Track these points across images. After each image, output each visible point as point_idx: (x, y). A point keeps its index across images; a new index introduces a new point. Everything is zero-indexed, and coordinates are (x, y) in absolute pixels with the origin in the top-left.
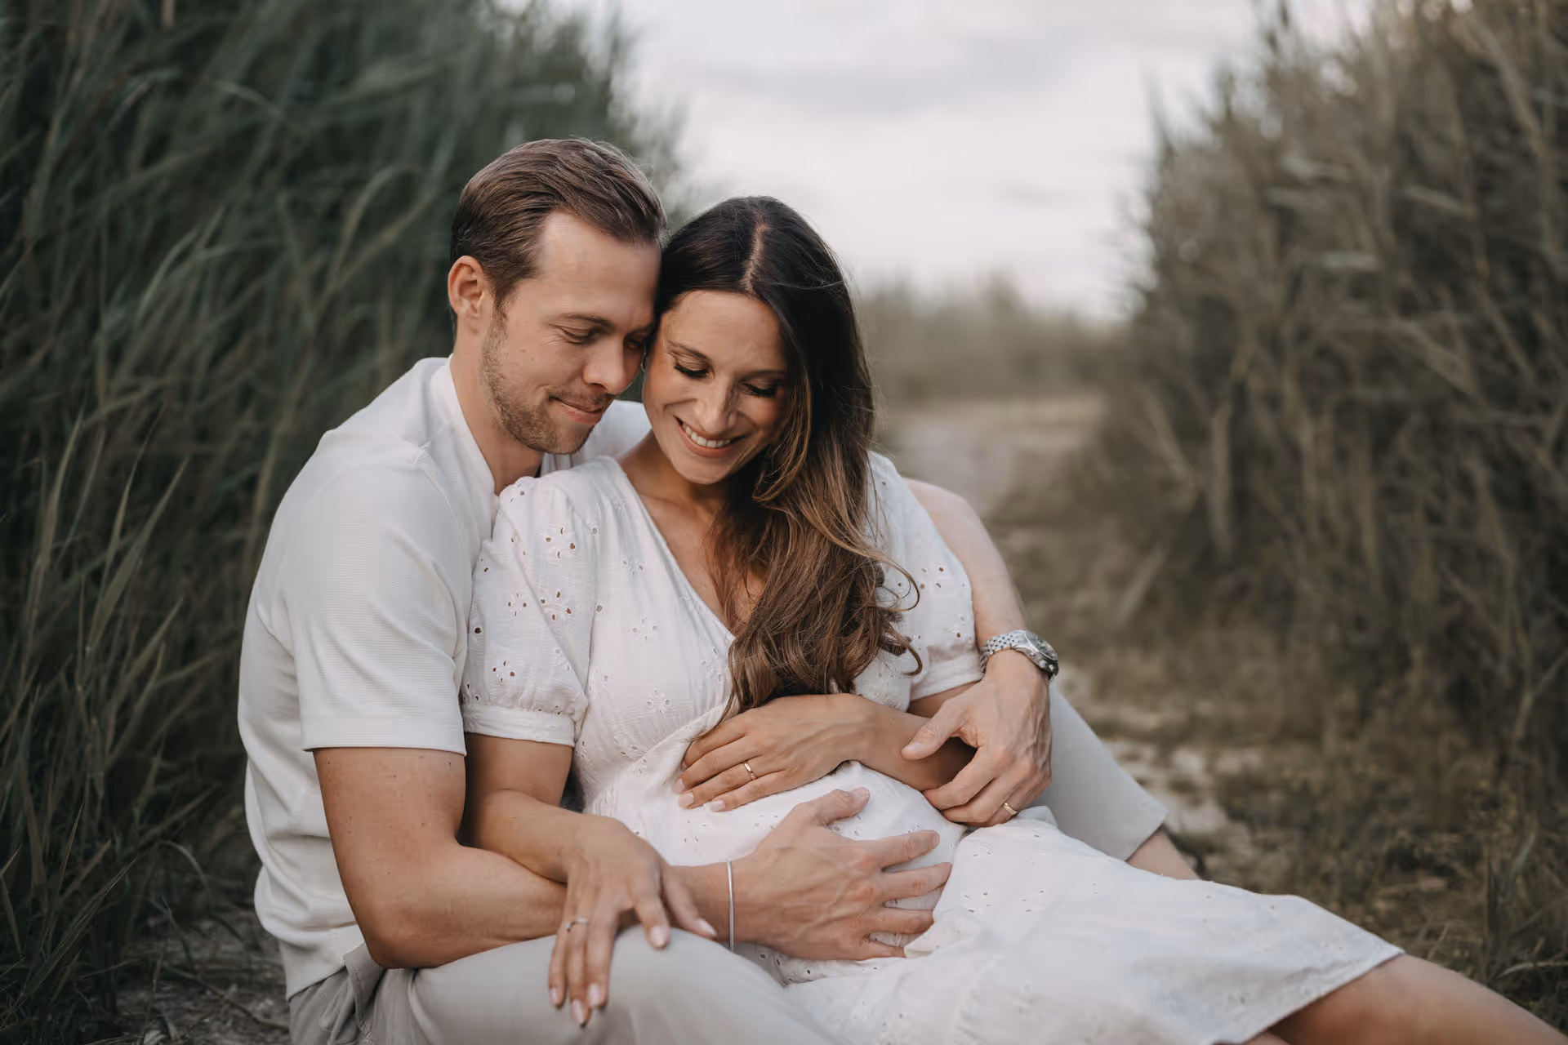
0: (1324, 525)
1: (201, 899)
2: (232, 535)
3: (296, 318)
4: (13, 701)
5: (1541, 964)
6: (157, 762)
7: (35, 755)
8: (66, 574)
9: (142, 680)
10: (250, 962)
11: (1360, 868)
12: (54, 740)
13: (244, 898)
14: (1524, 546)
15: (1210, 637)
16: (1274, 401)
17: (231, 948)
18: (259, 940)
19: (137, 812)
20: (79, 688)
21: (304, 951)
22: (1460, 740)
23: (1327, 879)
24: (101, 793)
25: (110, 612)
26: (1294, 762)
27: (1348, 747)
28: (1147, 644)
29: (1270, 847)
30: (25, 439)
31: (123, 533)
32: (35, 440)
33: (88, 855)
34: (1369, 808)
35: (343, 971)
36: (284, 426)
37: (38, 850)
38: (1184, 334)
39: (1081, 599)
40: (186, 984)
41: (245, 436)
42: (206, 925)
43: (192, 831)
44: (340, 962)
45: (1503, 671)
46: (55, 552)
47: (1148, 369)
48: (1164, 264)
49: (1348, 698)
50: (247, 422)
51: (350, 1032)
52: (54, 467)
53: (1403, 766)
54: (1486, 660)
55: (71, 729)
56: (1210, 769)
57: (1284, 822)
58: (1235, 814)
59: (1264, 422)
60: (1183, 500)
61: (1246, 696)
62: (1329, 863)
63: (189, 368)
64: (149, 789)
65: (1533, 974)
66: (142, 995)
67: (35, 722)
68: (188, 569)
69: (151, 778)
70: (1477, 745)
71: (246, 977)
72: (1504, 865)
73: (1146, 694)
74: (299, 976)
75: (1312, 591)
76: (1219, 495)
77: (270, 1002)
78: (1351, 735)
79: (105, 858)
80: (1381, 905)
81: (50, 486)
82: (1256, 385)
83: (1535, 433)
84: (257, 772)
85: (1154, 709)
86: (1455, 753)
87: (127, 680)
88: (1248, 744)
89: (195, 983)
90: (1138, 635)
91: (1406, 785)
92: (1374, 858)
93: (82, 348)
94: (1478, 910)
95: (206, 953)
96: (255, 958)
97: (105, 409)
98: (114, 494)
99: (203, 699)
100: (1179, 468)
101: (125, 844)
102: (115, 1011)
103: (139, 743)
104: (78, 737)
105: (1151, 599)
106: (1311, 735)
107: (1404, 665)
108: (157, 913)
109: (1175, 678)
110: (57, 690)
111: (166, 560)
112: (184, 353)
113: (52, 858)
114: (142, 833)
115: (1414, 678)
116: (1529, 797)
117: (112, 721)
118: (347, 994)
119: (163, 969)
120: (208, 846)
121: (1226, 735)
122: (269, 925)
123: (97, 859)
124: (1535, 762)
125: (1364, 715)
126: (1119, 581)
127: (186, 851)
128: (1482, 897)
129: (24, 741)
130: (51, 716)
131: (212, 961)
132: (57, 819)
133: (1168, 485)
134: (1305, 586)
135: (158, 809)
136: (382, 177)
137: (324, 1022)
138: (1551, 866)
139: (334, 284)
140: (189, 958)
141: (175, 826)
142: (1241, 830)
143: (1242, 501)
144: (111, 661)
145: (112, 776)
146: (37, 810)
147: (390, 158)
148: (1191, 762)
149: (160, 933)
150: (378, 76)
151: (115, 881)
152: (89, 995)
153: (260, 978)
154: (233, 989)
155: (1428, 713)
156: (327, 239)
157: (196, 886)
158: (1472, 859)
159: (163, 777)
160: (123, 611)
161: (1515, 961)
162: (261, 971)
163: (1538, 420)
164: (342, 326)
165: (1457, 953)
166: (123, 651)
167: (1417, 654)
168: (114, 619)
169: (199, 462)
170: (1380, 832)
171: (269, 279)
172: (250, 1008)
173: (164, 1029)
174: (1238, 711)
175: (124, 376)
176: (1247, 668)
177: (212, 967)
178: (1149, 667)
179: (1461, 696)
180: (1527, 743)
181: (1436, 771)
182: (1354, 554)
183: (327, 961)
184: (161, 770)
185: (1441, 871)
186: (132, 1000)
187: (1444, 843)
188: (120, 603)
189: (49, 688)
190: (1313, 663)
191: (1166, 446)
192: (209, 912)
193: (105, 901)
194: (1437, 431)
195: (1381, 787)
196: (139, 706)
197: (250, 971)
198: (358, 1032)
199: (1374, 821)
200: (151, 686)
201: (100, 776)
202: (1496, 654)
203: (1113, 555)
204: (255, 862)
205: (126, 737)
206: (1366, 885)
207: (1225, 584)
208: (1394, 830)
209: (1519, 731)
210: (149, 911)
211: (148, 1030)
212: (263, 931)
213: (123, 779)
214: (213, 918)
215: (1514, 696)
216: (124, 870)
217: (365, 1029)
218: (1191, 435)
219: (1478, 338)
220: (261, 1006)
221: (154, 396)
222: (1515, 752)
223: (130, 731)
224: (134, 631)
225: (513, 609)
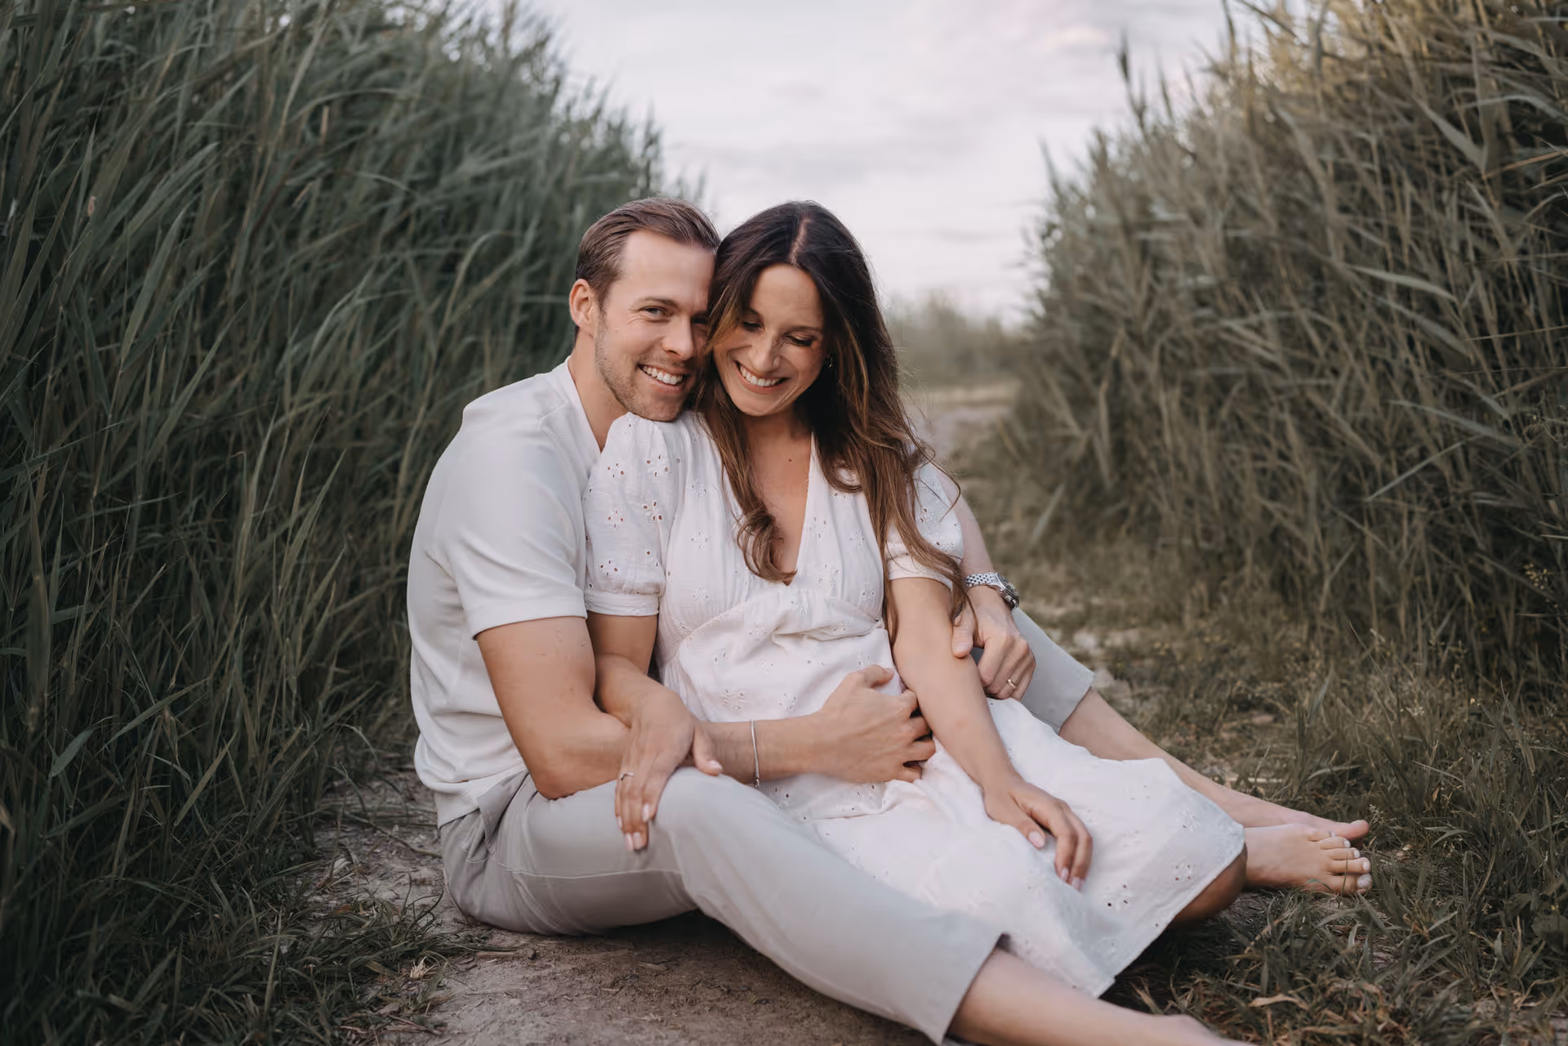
0: (1179, 466)
1: (371, 765)
2: (383, 504)
3: (423, 346)
4: (229, 628)
5: (1336, 769)
6: (333, 668)
7: (246, 665)
8: (263, 536)
9: (320, 609)
10: (407, 809)
11: (1209, 708)
12: (259, 656)
13: (403, 761)
14: (1323, 473)
15: (1100, 550)
16: (1140, 376)
17: (394, 800)
18: (416, 790)
19: (321, 704)
20: (275, 616)
21: (449, 795)
22: (1281, 614)
23: (1185, 718)
24: (295, 691)
25: (295, 561)
26: (1162, 636)
27: (1203, 624)
28: (1055, 558)
29: (1145, 698)
30: (232, 439)
31: (303, 502)
32: (239, 438)
33: (288, 735)
34: (1216, 667)
35: (478, 810)
36: (419, 421)
37: (252, 732)
38: (1075, 331)
39: (1005, 527)
40: (363, 826)
41: (388, 431)
42: (376, 784)
43: (364, 716)
44: (475, 804)
45: (1309, 562)
46: (255, 519)
47: (1052, 358)
48: (1059, 280)
49: (1201, 588)
50: (390, 422)
51: (482, 852)
52: (253, 457)
53: (1241, 635)
54: (1298, 555)
55: (271, 647)
56: (1101, 645)
57: (1155, 679)
58: (1118, 675)
59: (1136, 396)
60: (1077, 451)
61: (1125, 590)
62: (1188, 707)
63: (348, 385)
64: (329, 690)
65: (1331, 776)
66: (332, 835)
67: (246, 642)
68: (351, 530)
69: (330, 680)
70: (1294, 619)
71: (405, 819)
72: (1311, 701)
73: (1053, 592)
74: (446, 813)
75: (1171, 515)
76: (1103, 446)
77: (423, 837)
78: (1202, 615)
79: (300, 737)
80: (1225, 735)
81: (252, 470)
82: (1127, 365)
83: (1326, 391)
84: (419, 656)
85: (1060, 604)
86: (1277, 623)
87: (309, 608)
88: (1128, 627)
89: (369, 826)
90: (1048, 551)
91: (1245, 649)
92: (1219, 701)
93: (270, 371)
94: (1292, 736)
95: (375, 804)
96: (410, 806)
97: (290, 415)
98: (294, 476)
99: (366, 623)
100: (1074, 429)
101: (313, 728)
102: (314, 845)
103: (321, 654)
104: (276, 653)
105: (1056, 524)
106: (1173, 617)
107: (1239, 566)
108: (341, 777)
109: (1076, 581)
110: (259, 620)
111: (336, 523)
112: (344, 374)
113: (261, 739)
114: (325, 719)
115: (1247, 571)
116: (1327, 653)
117: (300, 639)
118: (479, 827)
119: (344, 816)
120: (374, 728)
121: (1113, 619)
123: (294, 737)
124: (1335, 628)
125: (1213, 601)
126: (1032, 513)
127: (358, 731)
128: (1295, 726)
129: (238, 655)
130: (255, 638)
131: (379, 809)
132: (264, 711)
133: (1067, 440)
134: (1164, 508)
135: (335, 702)
136: (481, 240)
137: (464, 845)
138: (1344, 701)
139: (448, 320)
140: (364, 808)
141: (348, 713)
142: (1125, 686)
143: (1120, 449)
144: (296, 598)
145: (301, 680)
146: (250, 706)
147: (488, 227)
148: (1087, 640)
149: (341, 791)
150: (472, 165)
151: (306, 753)
152: (295, 835)
153: (416, 820)
154: (396, 828)
155: (1258, 596)
156: (443, 286)
157: (367, 757)
158: (1290, 700)
159: (338, 679)
160: (304, 561)
161: (1319, 768)
162: (416, 815)
163: (1330, 380)
164: (456, 351)
165: (1278, 765)
166: (307, 586)
167: (1249, 553)
168: (298, 567)
169: (356, 453)
170: (1223, 684)
171: (403, 317)
172: (408, 841)
173: (349, 857)
174: (1122, 603)
175: (303, 392)
176: (1128, 570)
177: (379, 814)
178: (1059, 575)
179: (1282, 584)
180: (1328, 614)
181: (1265, 639)
182: (1201, 482)
183: (467, 802)
184: (336, 673)
185: (1269, 709)
186: (325, 838)
187: (1267, 689)
188: (301, 554)
189: (254, 618)
190: (1175, 565)
191: (1065, 413)
192: (378, 774)
193: (300, 768)
194: (1255, 389)
195: (1225, 650)
196: (319, 628)
197: (408, 816)
198: (488, 853)
199: (1221, 676)
200: (326, 615)
201: (293, 680)
202: (1304, 552)
203: (1028, 495)
206: (1215, 721)
207: (1111, 511)
208: (1234, 681)
209: (1322, 607)
210: (332, 776)
211: (337, 858)
213: (310, 681)
214: (380, 779)
215: (1319, 579)
216: (312, 745)
217: (492, 850)
218: (1081, 403)
219: (1287, 328)
220: (416, 840)
221: (323, 404)
222: (1321, 622)
223: (314, 645)
224: (313, 575)
225: (612, 522)
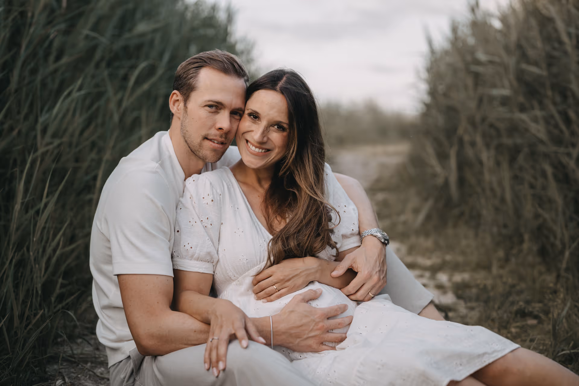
0: (492, 190)
1: (77, 331)
2: (88, 197)
3: (111, 117)
4: (7, 259)
5: (572, 351)
6: (60, 280)
7: (15, 278)
8: (27, 212)
9: (55, 251)
10: (95, 354)
11: (505, 316)
12: (22, 273)
13: (93, 331)
14: (565, 197)
15: (450, 231)
16: (473, 144)
17: (88, 349)
18: (99, 347)
19: (53, 299)
20: (31, 253)
21: (115, 350)
22: (543, 268)
23: (493, 320)
24: (40, 292)
25: (43, 225)
26: (481, 277)
27: (501, 272)
28: (427, 235)
29: (472, 309)
30: (11, 162)
31: (47, 196)
32: (15, 161)
33: (35, 315)
34: (509, 294)
35: (129, 357)
36: (107, 156)
37: (16, 313)
38: (440, 120)
39: (403, 218)
40: (72, 362)
41: (92, 160)
42: (79, 341)
43: (74, 306)
44: (128, 354)
45: (558, 243)
46: (22, 203)
47: (427, 133)
48: (432, 93)
49: (501, 253)
50: (93, 155)
51: (132, 380)
52: (22, 172)
53: (521, 278)
54: (552, 239)
55: (29, 268)
56: (450, 280)
57: (477, 299)
58: (459, 297)
59: (470, 152)
60: (440, 181)
61: (463, 253)
62: (494, 315)
63: (72, 135)
64: (58, 291)
65: (569, 355)
66: (56, 367)
67: (15, 266)
68: (72, 209)
69: (58, 286)
70: (549, 270)
71: (94, 359)
72: (559, 314)
73: (426, 253)
74: (113, 359)
75: (487, 214)
76: (453, 179)
77: (103, 369)
78: (502, 267)
79: (41, 316)
80: (513, 330)
81: (21, 179)
82: (466, 138)
83: (569, 155)
84: (97, 284)
85: (429, 258)
86: (541, 273)
87: (49, 250)
88: (464, 271)
89: (75, 362)
90: (423, 231)
91: (523, 285)
92: (511, 313)
93: (33, 128)
94: (549, 332)
95: (79, 351)
96: (97, 353)
97: (41, 150)
98: (44, 182)
99: (78, 257)
100: (438, 169)
101: (49, 311)
102: (46, 372)
103: (54, 273)
104: (31, 271)
105: (428, 217)
106: (487, 268)
107: (522, 241)
108: (61, 336)
109: (437, 247)
110: (23, 255)
111: (63, 206)
112: (70, 130)
113: (21, 316)
114: (55, 307)
115: (526, 246)
116: (567, 289)
117: (44, 265)
118: (130, 366)
119: (63, 357)
120: (79, 312)
121: (456, 267)
122: (102, 340)
123: (38, 316)
124: (570, 277)
125: (507, 260)
126: (416, 211)
127: (71, 313)
128: (550, 327)
129: (11, 273)
130: (21, 264)
131: (82, 354)
132: (24, 302)
133: (435, 175)
134: (484, 212)
135: (61, 298)
136: (143, 65)
137: (122, 376)
138: (576, 315)
139: (125, 104)
140: (73, 354)
141: (67, 304)
142: (462, 303)
143: (461, 181)
144: (43, 243)
145: (44, 286)
146: (16, 299)
147: (147, 57)
148: (443, 278)
149: (62, 344)
150: (142, 27)
151: (45, 325)
152: (36, 367)
153: (99, 360)
154: (89, 364)
155: (530, 259)
156: (123, 88)
157: (75, 326)
158: (547, 313)
159: (63, 286)
160: (47, 225)
161: (563, 350)
162: (100, 357)
163: (571, 150)
164: (129, 119)
165: (541, 347)
166: (48, 239)
167: (526, 237)
168: (44, 228)
169: (76, 170)
170: (513, 303)
171: (102, 102)
172: (95, 371)
173: (64, 379)
174: (460, 259)
175: (48, 139)
176: (464, 242)
177: (81, 356)
178: (428, 243)
179: (543, 252)
180: (567, 269)
181: (534, 281)
182: (503, 200)
183: (123, 353)
184: (62, 284)
185: (536, 317)
186: (51, 369)
187: (537, 307)
188: (46, 222)
189: (20, 253)
190: (488, 240)
191: (433, 161)
192: (79, 337)
193: (41, 332)
194: (533, 154)
195: (513, 286)
196: (54, 260)
197: (95, 358)
198: (135, 379)
199: (511, 299)
200: (58, 252)
201: (39, 286)
202: (555, 237)
203: (414, 201)
204: (97, 318)
205: (49, 272)
206: (508, 322)
207: (456, 212)
208: (518, 302)
209: (564, 265)
210: (57, 336)
211: (57, 380)
212: (100, 343)
213: (48, 286)
214: (81, 338)
215: (562, 252)
216: (48, 321)
217: (137, 378)
218: (442, 157)
219: (548, 120)
220: (99, 371)
221: (59, 145)
222: (563, 273)
223: (50, 269)
224: (52, 233)
225: (191, 224)
